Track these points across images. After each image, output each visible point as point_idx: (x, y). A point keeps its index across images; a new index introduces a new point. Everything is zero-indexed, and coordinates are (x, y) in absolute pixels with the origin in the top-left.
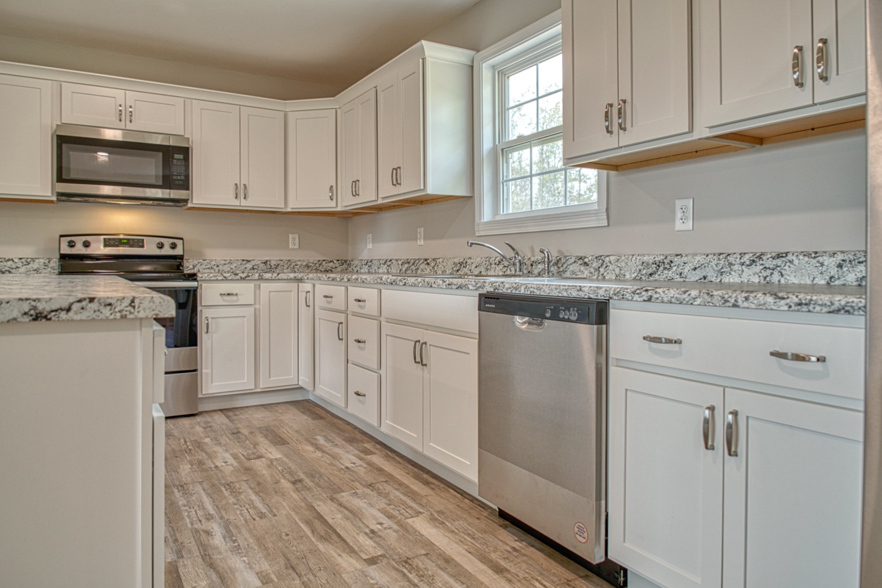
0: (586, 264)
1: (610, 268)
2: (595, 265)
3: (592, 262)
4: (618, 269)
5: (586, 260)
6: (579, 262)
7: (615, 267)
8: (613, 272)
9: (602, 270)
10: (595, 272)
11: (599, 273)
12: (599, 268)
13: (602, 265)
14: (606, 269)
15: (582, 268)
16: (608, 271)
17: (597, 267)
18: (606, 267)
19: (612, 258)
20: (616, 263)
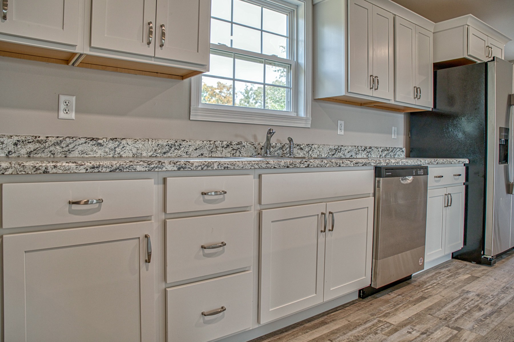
0: (301, 149)
1: (315, 151)
2: (307, 149)
3: (305, 147)
4: (319, 152)
5: (302, 146)
6: (297, 148)
7: (317, 151)
8: (316, 154)
9: (310, 152)
10: (306, 153)
11: (309, 154)
12: (309, 151)
13: (311, 150)
14: (313, 152)
15: (299, 151)
16: (313, 153)
17: (308, 151)
18: (313, 151)
19: (316, 146)
20: (318, 149)
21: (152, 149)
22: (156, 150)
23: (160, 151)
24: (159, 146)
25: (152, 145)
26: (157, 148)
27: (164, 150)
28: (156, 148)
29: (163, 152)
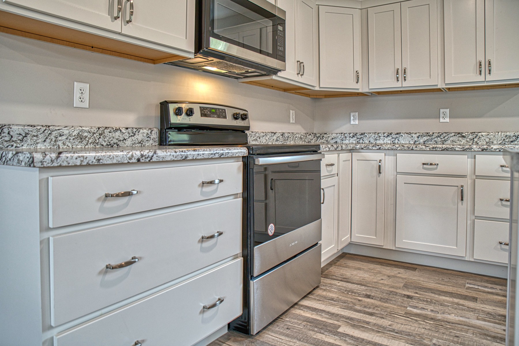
21: (501, 139)
22: (504, 140)
23: (507, 140)
24: (507, 136)
25: (501, 136)
26: (506, 138)
27: (512, 140)
28: (504, 138)
29: (511, 141)
